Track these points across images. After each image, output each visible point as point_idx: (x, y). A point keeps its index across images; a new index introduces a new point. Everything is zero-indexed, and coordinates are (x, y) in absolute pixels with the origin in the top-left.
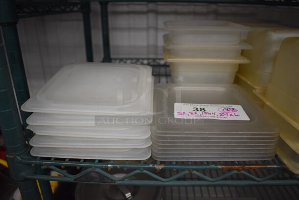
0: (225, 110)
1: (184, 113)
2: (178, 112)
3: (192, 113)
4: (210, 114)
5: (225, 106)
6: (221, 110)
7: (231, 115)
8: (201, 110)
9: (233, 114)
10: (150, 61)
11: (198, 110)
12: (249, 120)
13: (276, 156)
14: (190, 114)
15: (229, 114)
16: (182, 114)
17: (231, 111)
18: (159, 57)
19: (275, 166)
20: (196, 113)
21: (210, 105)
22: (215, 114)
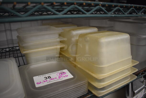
0: (60, 74)
1: (40, 83)
2: (37, 82)
3: (45, 81)
4: (54, 79)
5: (60, 72)
6: (58, 75)
7: (64, 76)
8: (48, 78)
9: (64, 75)
10: (10, 49)
11: (47, 78)
12: (73, 77)
13: (89, 90)
14: (43, 82)
15: (63, 76)
16: (39, 83)
17: (63, 74)
18: (15, 46)
19: (90, 96)
20: (47, 81)
21: (52, 73)
22: (56, 78)
